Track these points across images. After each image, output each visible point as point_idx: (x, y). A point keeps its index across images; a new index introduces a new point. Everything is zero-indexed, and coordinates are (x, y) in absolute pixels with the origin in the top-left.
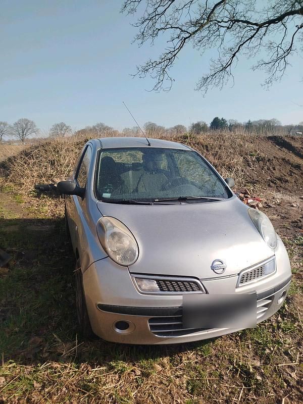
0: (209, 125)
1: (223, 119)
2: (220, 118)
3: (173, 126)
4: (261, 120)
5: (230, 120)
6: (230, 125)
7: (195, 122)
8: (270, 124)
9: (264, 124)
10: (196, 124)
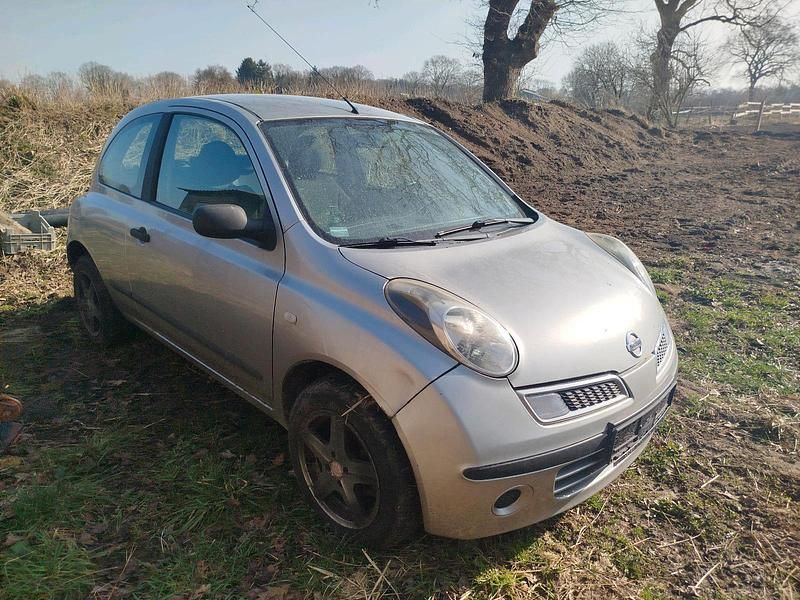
0: (234, 75)
1: (261, 63)
2: (256, 60)
3: (155, 73)
4: (336, 68)
5: (275, 66)
6: (278, 77)
7: (204, 68)
8: (353, 76)
9: (343, 76)
10: (205, 72)
